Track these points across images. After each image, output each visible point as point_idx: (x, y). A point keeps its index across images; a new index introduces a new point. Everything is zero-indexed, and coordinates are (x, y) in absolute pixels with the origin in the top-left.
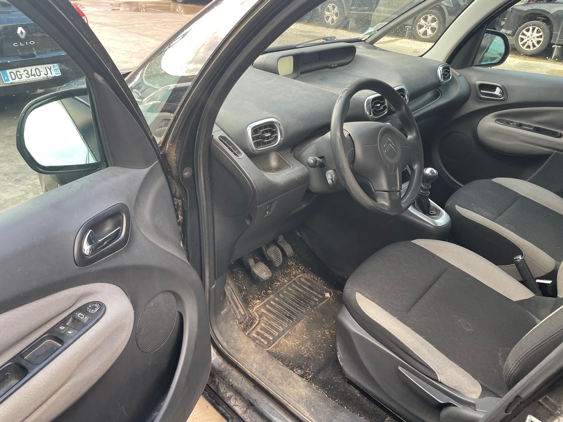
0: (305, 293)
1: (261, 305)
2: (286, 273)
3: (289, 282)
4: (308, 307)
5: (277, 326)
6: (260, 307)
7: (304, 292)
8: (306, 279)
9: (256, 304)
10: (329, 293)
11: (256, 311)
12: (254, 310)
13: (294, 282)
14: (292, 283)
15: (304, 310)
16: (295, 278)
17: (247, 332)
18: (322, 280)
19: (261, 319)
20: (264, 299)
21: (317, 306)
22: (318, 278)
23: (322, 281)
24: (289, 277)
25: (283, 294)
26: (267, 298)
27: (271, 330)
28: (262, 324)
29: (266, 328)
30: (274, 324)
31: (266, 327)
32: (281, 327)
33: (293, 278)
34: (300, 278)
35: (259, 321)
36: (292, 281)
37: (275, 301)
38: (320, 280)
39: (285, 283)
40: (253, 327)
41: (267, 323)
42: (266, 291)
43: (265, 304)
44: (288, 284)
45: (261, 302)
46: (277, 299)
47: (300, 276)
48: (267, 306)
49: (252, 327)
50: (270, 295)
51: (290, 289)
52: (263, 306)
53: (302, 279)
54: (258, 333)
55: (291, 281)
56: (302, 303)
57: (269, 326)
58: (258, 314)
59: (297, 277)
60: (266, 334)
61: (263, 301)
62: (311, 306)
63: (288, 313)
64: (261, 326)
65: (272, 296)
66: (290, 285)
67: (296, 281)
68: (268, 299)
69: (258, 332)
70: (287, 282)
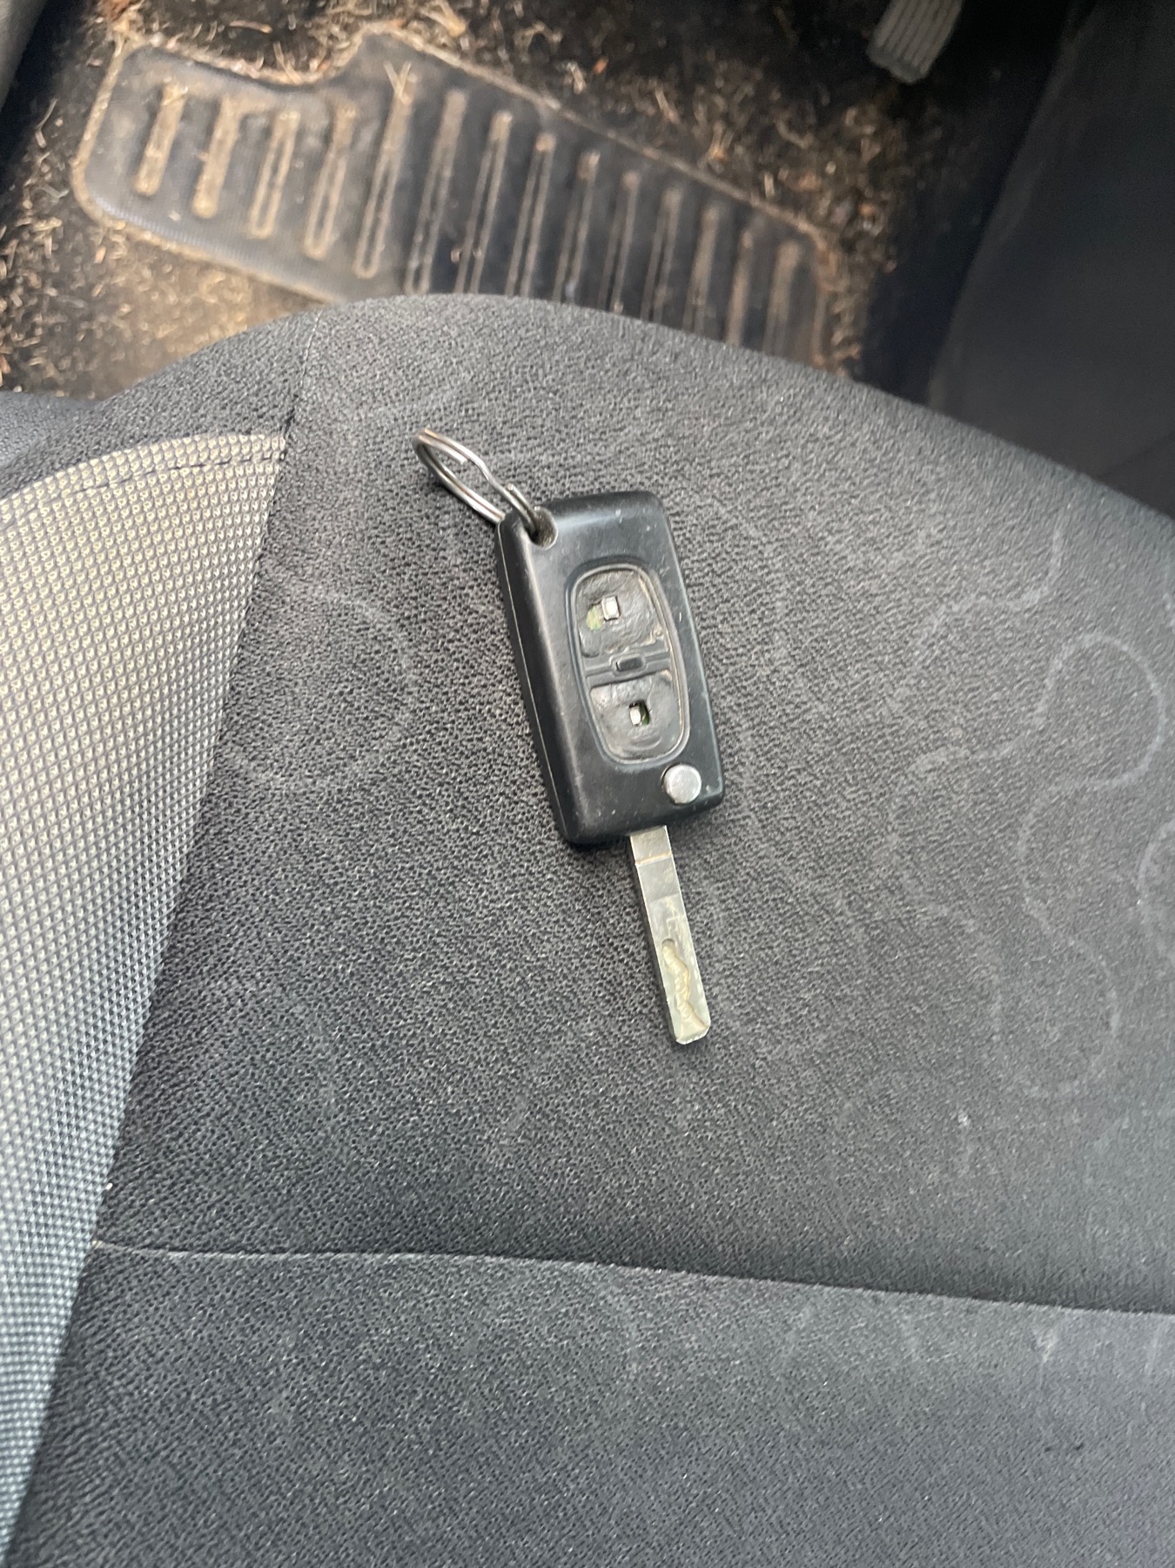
1: (439, 63)
2: (775, 126)
3: (722, 177)
5: (325, 206)
6: (422, 56)
8: (803, 274)
9: (430, 23)
11: (373, 44)
12: (376, 28)
13: (739, 217)
14: (723, 196)
16: (773, 211)
17: (169, 33)
19: (324, 92)
20: (496, 63)
22: (847, 342)
24: (757, 166)
25: (612, 173)
26: (520, 79)
27: (271, 185)
28: (291, 118)
29: (274, 144)
30: (334, 187)
31: (282, 145)
32: (330, 236)
33: (762, 194)
34: (793, 234)
35: (308, 88)
36: (738, 194)
37: (524, 135)
39: (694, 152)
40: (239, 66)
41: (312, 143)
42: (565, 53)
43: (456, 78)
44: (703, 177)
45: (463, 55)
46: (546, 144)
47: (803, 226)
48: (457, 102)
49: (231, 54)
50: (557, 90)
51: (674, 199)
52: (436, 73)
53: (789, 256)
54: (204, 115)
57: (295, 155)
58: (355, 63)
59: (789, 216)
60: (225, 159)
61: (479, 61)
63: (476, 245)
64: (272, 115)
65: (549, 108)
66: (700, 196)
67: (758, 222)
68: (517, 89)
69: (214, 108)
70: (710, 168)
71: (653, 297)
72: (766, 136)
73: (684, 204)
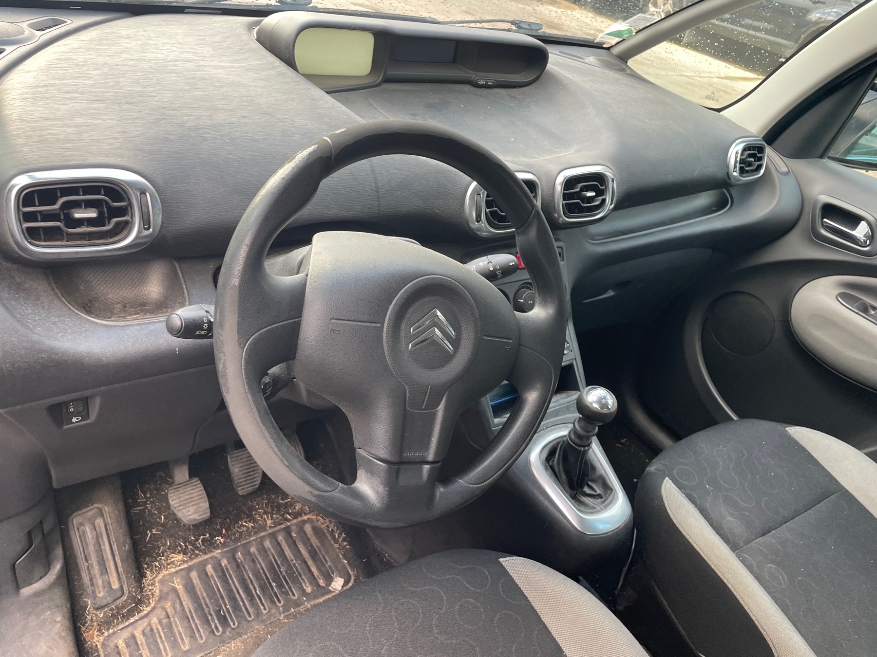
0: (294, 564)
1: (182, 569)
2: (279, 503)
3: (275, 526)
4: (280, 602)
5: (180, 633)
6: (177, 572)
7: (292, 560)
8: (315, 529)
9: (173, 563)
10: (343, 580)
11: (162, 582)
12: (160, 577)
13: (287, 530)
14: (279, 531)
15: (265, 609)
16: (295, 521)
17: (108, 630)
18: (348, 541)
19: (159, 606)
20: (197, 555)
21: (299, 606)
22: (340, 534)
23: (346, 545)
24: (282, 515)
25: (247, 553)
26: (206, 554)
27: (162, 642)
28: (155, 620)
29: (156, 631)
30: (179, 627)
31: (157, 629)
32: (187, 641)
33: (289, 520)
34: (304, 522)
35: (154, 608)
36: (283, 526)
37: (218, 567)
38: (344, 540)
39: (263, 528)
40: (132, 620)
41: (165, 621)
42: (212, 536)
43: (189, 569)
44: (270, 531)
45: (187, 562)
46: (224, 562)
47: (305, 518)
48: (194, 575)
49: (128, 619)
50: (216, 547)
51: (267, 544)
52: (183, 573)
53: (308, 528)
54: (132, 641)
55: (282, 524)
56: (271, 587)
57: (163, 629)
58: (161, 591)
59: (300, 519)
60: (146, 647)
61: (191, 559)
62: (288, 601)
63: (226, 605)
64: (149, 624)
65: (218, 553)
66: (273, 536)
67: (293, 528)
68: (206, 557)
69: (133, 637)
70: (270, 527)
71: (281, 572)
72: (279, 506)
73: (271, 542)
